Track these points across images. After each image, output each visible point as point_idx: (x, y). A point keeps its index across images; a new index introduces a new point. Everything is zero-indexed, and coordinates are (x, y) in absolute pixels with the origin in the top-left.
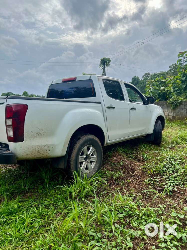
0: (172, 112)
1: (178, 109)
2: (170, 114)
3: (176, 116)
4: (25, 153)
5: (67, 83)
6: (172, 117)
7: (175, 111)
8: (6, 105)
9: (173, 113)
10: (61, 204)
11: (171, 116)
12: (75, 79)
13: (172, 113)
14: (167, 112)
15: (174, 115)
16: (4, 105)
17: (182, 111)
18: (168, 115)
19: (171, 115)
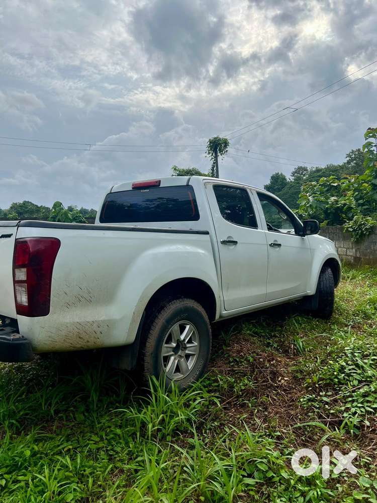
0: (352, 248)
1: (366, 244)
2: (348, 253)
3: (361, 257)
4: (50, 339)
5: (142, 191)
6: (352, 258)
7: (359, 247)
8: (16, 239)
9: (356, 251)
10: (123, 448)
11: (351, 256)
12: (157, 184)
13: (354, 250)
14: (344, 247)
15: (358, 256)
16: (12, 239)
17: (374, 246)
18: (346, 255)
19: (351, 254)
